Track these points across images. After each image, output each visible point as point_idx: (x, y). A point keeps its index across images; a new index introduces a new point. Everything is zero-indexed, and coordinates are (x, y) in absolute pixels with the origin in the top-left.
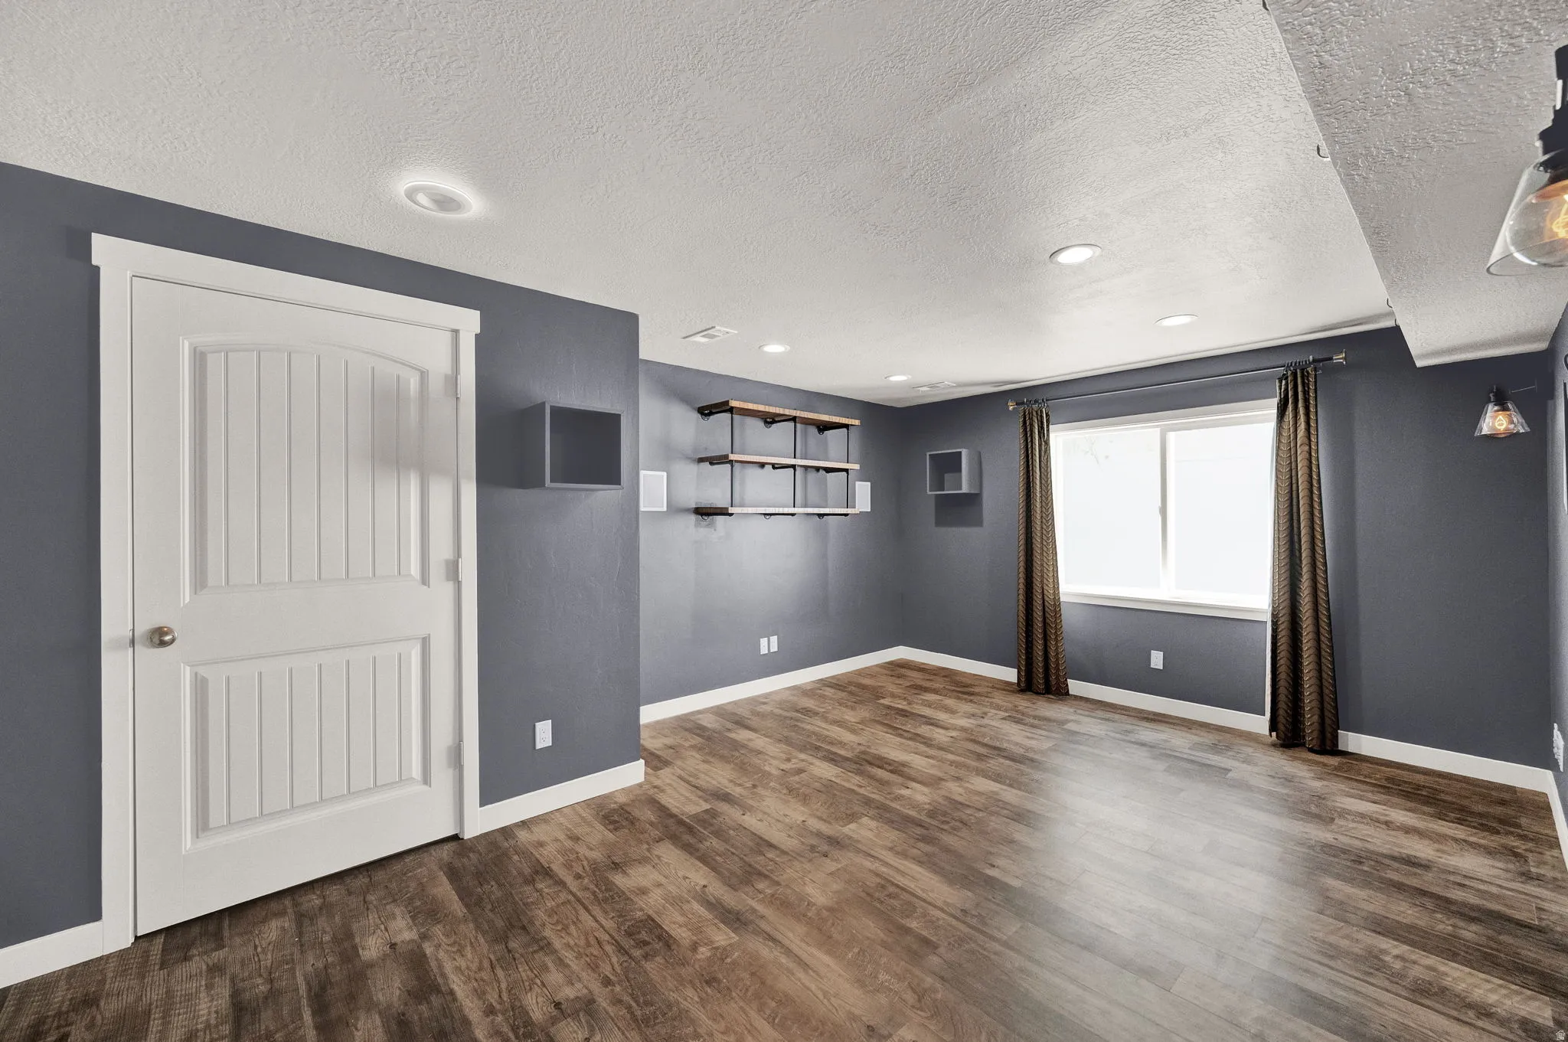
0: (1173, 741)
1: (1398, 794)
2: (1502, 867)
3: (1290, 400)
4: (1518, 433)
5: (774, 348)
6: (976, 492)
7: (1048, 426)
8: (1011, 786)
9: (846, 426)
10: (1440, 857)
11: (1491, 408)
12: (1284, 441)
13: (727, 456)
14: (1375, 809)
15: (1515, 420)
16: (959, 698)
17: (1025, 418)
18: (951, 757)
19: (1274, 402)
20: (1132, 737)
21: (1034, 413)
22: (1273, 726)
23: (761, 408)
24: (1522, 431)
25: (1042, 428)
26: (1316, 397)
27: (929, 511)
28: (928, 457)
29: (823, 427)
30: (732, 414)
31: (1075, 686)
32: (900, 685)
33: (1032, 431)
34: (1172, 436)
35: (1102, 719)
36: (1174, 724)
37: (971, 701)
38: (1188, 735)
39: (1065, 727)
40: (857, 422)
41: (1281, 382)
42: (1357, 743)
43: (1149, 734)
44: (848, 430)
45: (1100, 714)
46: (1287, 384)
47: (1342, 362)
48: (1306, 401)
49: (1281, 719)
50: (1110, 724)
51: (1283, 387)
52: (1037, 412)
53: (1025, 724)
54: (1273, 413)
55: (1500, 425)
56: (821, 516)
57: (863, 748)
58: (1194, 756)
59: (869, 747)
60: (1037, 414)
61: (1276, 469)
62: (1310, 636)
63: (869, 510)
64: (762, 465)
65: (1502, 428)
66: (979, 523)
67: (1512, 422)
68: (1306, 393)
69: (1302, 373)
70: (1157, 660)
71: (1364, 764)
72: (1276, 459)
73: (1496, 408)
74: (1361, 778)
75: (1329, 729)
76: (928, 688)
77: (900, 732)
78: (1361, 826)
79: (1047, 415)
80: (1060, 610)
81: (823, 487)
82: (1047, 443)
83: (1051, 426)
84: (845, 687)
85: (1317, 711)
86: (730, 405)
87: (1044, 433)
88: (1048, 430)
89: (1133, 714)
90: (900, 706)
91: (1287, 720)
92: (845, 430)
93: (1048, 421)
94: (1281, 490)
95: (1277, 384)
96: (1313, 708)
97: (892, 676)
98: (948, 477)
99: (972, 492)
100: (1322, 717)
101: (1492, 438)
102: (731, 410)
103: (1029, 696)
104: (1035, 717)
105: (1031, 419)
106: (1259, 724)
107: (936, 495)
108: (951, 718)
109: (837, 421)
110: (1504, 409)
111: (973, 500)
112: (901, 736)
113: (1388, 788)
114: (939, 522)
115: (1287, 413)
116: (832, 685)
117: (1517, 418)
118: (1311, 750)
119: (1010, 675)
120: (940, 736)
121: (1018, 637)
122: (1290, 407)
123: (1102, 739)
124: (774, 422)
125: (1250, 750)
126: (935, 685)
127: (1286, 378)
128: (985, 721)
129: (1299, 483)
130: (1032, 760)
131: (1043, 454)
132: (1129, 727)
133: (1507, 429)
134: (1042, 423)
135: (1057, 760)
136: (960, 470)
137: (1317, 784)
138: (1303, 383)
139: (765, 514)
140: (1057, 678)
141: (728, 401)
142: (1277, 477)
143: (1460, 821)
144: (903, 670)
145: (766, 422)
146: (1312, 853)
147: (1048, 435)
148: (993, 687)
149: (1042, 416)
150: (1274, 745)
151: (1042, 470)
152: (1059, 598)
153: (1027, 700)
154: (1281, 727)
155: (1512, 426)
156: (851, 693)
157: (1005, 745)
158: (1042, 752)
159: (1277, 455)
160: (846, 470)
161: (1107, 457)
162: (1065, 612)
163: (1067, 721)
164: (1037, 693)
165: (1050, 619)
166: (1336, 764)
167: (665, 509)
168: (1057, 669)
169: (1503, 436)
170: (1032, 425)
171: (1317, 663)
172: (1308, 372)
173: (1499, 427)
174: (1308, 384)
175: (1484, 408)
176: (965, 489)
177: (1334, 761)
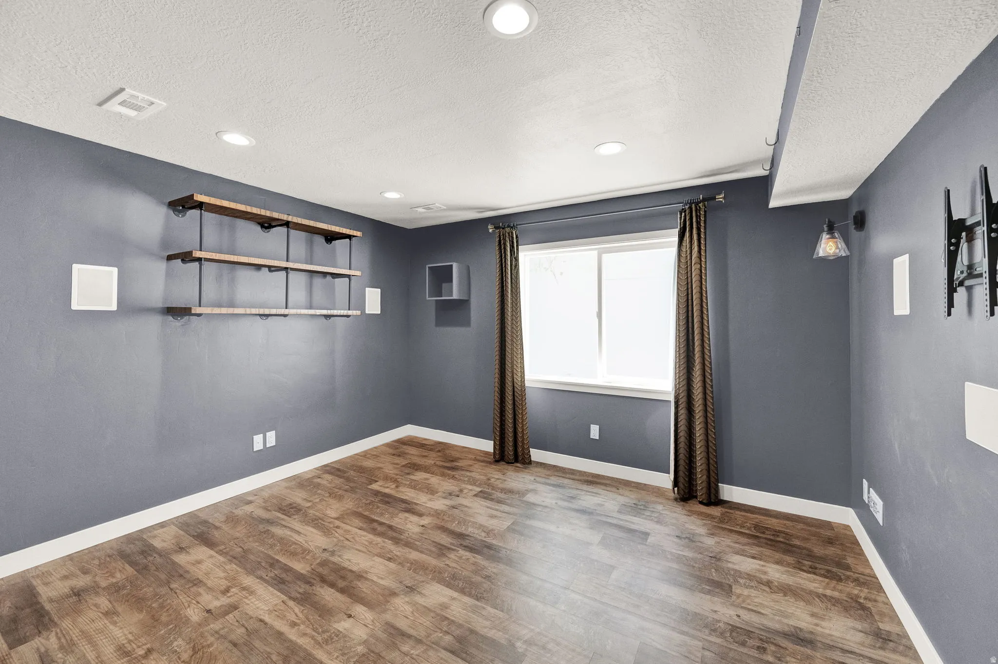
0: (606, 504)
1: (767, 544)
2: (860, 628)
3: (687, 230)
4: (841, 257)
5: (236, 139)
6: (466, 299)
7: (517, 246)
8: (462, 591)
9: (349, 237)
10: (817, 625)
11: (825, 236)
12: (683, 260)
13: (190, 253)
14: (754, 566)
15: (840, 246)
16: (443, 475)
17: (500, 238)
18: (414, 555)
19: (676, 232)
20: (576, 505)
21: (507, 235)
22: (676, 483)
23: (255, 210)
24: (844, 255)
25: (513, 247)
26: (705, 227)
27: (431, 313)
28: (427, 269)
29: (330, 237)
30: (201, 210)
31: (536, 455)
32: (397, 464)
33: (505, 249)
34: (605, 257)
35: (554, 485)
36: (605, 485)
37: (453, 477)
38: (616, 496)
39: (525, 499)
40: (359, 234)
41: (681, 215)
42: (732, 493)
43: (591, 499)
44: (350, 240)
45: (554, 480)
46: (685, 215)
47: (722, 201)
48: (699, 229)
49: (681, 480)
50: (560, 490)
51: (683, 218)
52: (509, 233)
53: (492, 500)
54: (676, 241)
55: (830, 250)
56: (327, 317)
57: (325, 555)
58: (622, 520)
59: (333, 553)
60: (509, 235)
61: (678, 282)
62: (701, 414)
63: (379, 312)
64: (259, 267)
65: (831, 252)
66: (467, 323)
67: (837, 248)
68: (698, 223)
69: (696, 207)
70: (595, 432)
71: (737, 512)
72: (678, 276)
73: (828, 236)
74: (738, 529)
75: (712, 485)
76: (419, 465)
77: (375, 525)
78: (753, 593)
79: (517, 237)
80: (525, 395)
81: (331, 290)
82: (517, 259)
83: (519, 247)
84: (345, 472)
85: (705, 472)
86: (195, 198)
87: (514, 252)
88: (518, 249)
89: (577, 477)
90: (387, 491)
91: (685, 479)
92: (348, 240)
93: (517, 242)
94: (681, 299)
95: (679, 216)
96: (703, 470)
97: (394, 455)
98: (444, 285)
99: (461, 298)
100: (709, 477)
101: (823, 260)
102: (200, 205)
103: (503, 466)
104: (503, 490)
105: (505, 239)
106: (665, 480)
107: (436, 300)
108: (430, 500)
109: (344, 232)
110: (833, 237)
111: (462, 305)
112: (374, 531)
113: (757, 537)
114: (440, 322)
115: (685, 239)
116: (333, 470)
117: (841, 244)
118: (701, 503)
119: (487, 446)
120: (411, 525)
121: (494, 418)
122: (687, 234)
123: (552, 509)
124: (270, 227)
125: (660, 507)
126: (429, 461)
127: (685, 212)
128: (460, 500)
129: (694, 294)
130: (489, 547)
131: (513, 268)
132: (575, 492)
133: (834, 252)
134: (513, 242)
135: (513, 544)
136: (451, 281)
137: (710, 541)
138: (697, 216)
139: (261, 315)
140: (523, 449)
141: (193, 195)
142: (678, 289)
143: (813, 570)
144: (405, 447)
145: (262, 226)
146: (725, 644)
147: (518, 253)
148: (475, 459)
149: (512, 237)
150: (676, 499)
151: (513, 281)
152: (525, 385)
153: (499, 471)
154: (681, 485)
155: (838, 251)
156: (348, 479)
157: (470, 530)
158: (502, 536)
159: (678, 271)
160: (349, 276)
161: (562, 274)
162: (529, 394)
163: (528, 491)
164: (508, 463)
165: (518, 402)
166: (719, 514)
167: (114, 307)
168: (523, 443)
169: (832, 258)
170: (505, 244)
171: (705, 434)
172: (700, 207)
173: (830, 251)
174: (700, 217)
175: (820, 236)
176: (455, 296)
177: (716, 511)
